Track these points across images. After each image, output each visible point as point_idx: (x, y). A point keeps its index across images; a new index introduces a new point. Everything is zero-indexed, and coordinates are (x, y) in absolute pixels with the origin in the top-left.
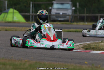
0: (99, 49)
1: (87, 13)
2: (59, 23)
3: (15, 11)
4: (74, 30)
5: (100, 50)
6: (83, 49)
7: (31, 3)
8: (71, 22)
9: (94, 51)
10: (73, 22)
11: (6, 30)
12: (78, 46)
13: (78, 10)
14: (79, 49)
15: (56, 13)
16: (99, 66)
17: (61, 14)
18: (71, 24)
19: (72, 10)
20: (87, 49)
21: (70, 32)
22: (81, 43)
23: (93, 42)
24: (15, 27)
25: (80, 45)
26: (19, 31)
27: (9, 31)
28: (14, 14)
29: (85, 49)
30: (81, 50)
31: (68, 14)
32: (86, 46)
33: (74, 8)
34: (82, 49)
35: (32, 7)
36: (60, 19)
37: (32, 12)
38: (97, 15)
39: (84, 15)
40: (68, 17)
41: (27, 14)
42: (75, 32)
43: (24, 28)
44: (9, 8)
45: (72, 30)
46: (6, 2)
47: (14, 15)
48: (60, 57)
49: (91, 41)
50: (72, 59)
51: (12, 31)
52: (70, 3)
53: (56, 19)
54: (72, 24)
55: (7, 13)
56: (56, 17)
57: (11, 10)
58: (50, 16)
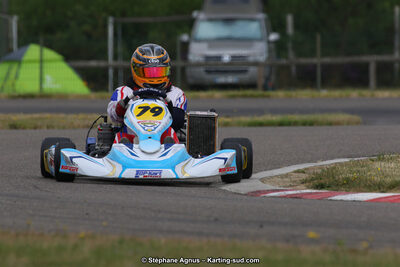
0: (370, 186)
1: (324, 55)
2: (218, 94)
3: (49, 54)
4: (276, 118)
5: (371, 188)
6: (308, 188)
7: (111, 20)
8: (265, 88)
9: (348, 192)
10: (274, 88)
11: (14, 127)
12: (287, 175)
13: (290, 45)
14: (291, 186)
15: (208, 58)
16: (365, 245)
17: (226, 59)
18: (264, 96)
19: (269, 42)
20: (321, 186)
21: (261, 124)
22: (301, 167)
23: (347, 160)
24: (48, 115)
25: (298, 171)
26: (64, 128)
27: (24, 128)
28: (45, 65)
29: (317, 187)
30: (298, 192)
31: (251, 59)
32: (319, 177)
33: (274, 37)
34: (303, 186)
35: (115, 35)
36: (222, 79)
37: (115, 57)
38: (365, 59)
39: (315, 61)
40: (253, 70)
41: (93, 63)
42: (281, 124)
43: (81, 116)
44: (24, 42)
45: (268, 118)
46: (14, 22)
47: (45, 70)
48: (216, 220)
49: (339, 157)
50: (261, 226)
51: (35, 128)
52: (261, 16)
53: (209, 78)
54: (268, 97)
55: (18, 61)
56: (208, 72)
57: (33, 51)
58: (183, 69)
